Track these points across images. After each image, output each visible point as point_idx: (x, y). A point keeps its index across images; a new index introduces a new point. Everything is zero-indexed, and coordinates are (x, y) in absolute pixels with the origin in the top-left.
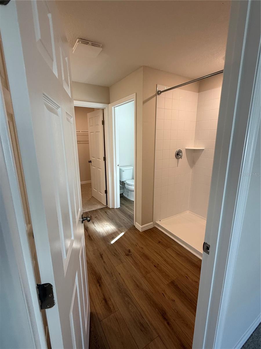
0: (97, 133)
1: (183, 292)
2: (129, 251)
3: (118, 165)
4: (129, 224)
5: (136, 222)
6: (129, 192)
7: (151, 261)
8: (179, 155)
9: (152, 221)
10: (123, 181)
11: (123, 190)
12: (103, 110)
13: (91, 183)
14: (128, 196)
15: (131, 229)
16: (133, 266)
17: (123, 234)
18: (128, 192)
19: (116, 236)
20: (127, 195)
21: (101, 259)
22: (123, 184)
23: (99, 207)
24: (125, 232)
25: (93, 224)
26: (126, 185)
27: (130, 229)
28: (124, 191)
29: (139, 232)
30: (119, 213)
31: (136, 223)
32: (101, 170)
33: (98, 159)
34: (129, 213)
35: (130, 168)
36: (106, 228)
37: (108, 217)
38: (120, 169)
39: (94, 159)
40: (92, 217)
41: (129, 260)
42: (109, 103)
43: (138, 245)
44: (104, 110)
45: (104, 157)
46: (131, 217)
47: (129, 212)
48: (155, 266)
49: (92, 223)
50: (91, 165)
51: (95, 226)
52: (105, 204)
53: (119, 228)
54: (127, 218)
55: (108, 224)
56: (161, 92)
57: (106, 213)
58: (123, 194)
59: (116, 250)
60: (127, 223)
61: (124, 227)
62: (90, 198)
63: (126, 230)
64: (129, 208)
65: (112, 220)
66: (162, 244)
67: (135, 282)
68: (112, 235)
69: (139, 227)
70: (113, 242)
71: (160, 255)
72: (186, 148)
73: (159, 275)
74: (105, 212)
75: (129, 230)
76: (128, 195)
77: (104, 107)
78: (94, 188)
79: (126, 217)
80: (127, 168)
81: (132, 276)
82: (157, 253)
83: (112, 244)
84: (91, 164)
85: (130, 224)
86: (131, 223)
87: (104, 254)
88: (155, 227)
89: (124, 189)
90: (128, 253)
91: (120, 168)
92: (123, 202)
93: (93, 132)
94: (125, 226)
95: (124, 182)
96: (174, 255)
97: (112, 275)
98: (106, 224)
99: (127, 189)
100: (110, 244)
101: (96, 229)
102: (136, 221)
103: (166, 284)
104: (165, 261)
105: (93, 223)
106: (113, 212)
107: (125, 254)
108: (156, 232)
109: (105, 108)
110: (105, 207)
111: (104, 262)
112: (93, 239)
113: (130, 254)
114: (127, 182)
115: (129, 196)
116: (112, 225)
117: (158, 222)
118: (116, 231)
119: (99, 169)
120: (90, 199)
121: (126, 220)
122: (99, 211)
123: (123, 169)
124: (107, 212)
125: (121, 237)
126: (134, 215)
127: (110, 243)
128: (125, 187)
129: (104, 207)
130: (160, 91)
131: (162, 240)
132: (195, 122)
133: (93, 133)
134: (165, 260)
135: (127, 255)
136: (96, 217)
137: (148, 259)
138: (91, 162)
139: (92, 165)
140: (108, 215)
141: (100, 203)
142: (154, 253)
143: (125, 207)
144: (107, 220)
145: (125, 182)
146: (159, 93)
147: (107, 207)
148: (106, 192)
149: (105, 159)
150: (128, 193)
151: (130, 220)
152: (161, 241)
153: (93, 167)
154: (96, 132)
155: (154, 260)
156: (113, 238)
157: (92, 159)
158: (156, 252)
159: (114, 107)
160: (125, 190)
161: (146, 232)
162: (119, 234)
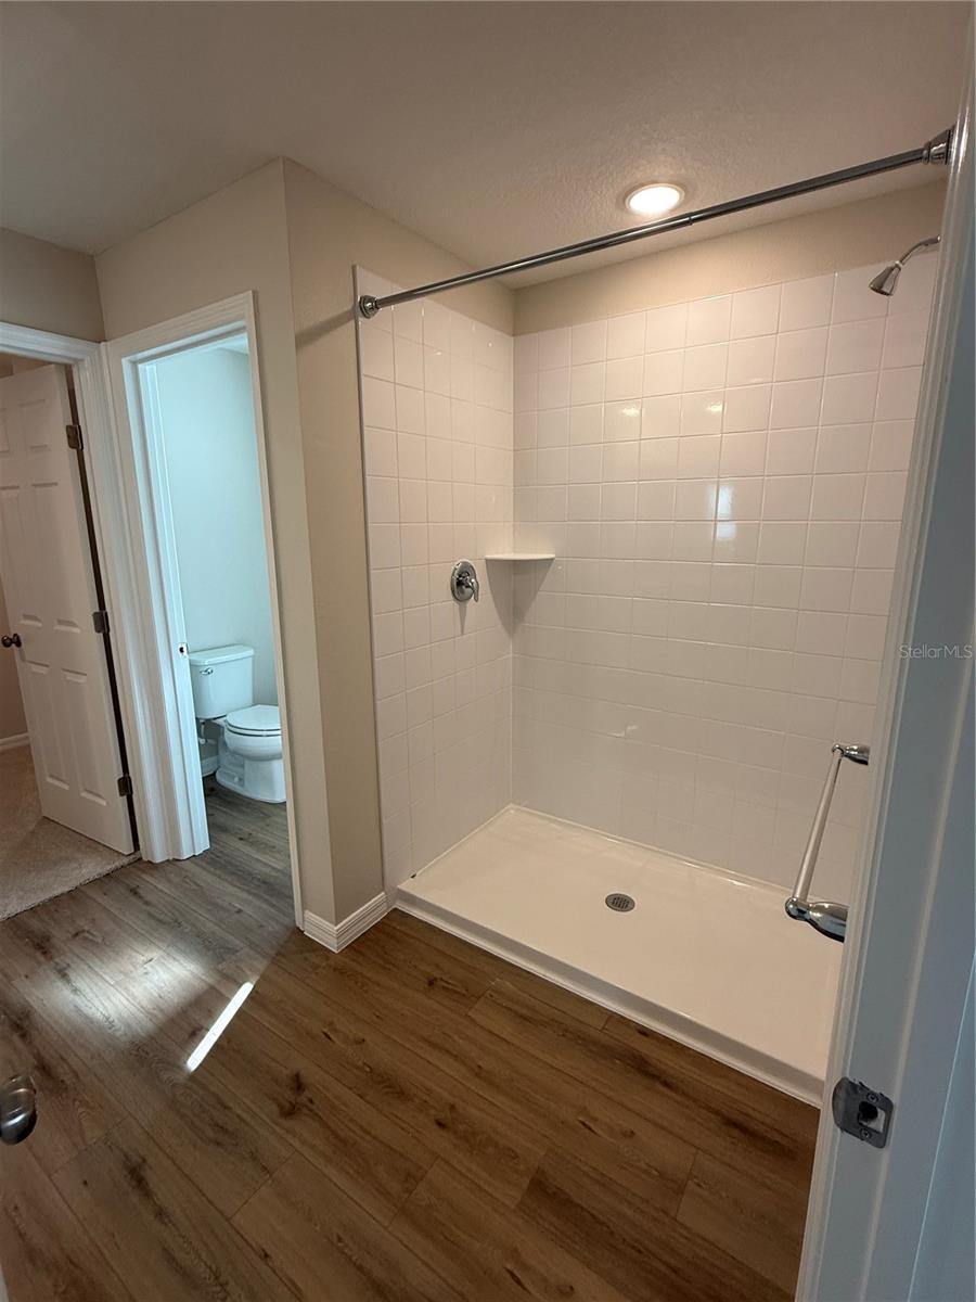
0: (38, 490)
1: (593, 1216)
2: (298, 1084)
3: (181, 650)
4: (271, 929)
5: (306, 911)
6: (247, 762)
7: (417, 1101)
8: (468, 587)
9: (383, 890)
10: (207, 720)
11: (214, 758)
12: (67, 370)
13: (29, 746)
14: (243, 786)
15: (284, 956)
16: (332, 1172)
17: (246, 990)
18: (243, 766)
19: (212, 1015)
20: (236, 779)
21: (135, 1198)
22: (210, 731)
23: (91, 868)
24: (255, 979)
25: (59, 983)
26: (228, 736)
27: (278, 954)
28: (218, 762)
29: (328, 958)
30: (207, 878)
31: (309, 915)
32: (82, 680)
33: (59, 627)
34: (259, 867)
35: (240, 655)
36: (148, 984)
37: (151, 915)
38: (193, 666)
39: (39, 628)
40: (54, 940)
41: (304, 1142)
42: (100, 338)
43: (336, 1031)
44: (75, 370)
45: (95, 614)
46: (275, 890)
47: (264, 863)
48: (440, 1124)
49: (54, 976)
50: (18, 659)
51: (75, 991)
52: (125, 846)
53: (220, 967)
54: (254, 895)
55: (155, 954)
56: (379, 304)
57: (136, 893)
58: (215, 773)
59: (220, 1101)
60: (262, 926)
61: (247, 950)
62: (31, 828)
63: (262, 965)
64: (254, 843)
65: (174, 928)
66: (444, 988)
67: (360, 1268)
68: (187, 1019)
69: (328, 932)
70: (194, 1061)
71: (448, 1052)
72: (489, 556)
73: (469, 1170)
74: (128, 893)
75: (274, 961)
76: (240, 779)
77: (74, 356)
78: (52, 776)
79: (248, 892)
80: (224, 658)
81: (340, 1239)
82: (434, 1045)
83: (194, 1076)
84: (21, 653)
85: (272, 927)
86: (278, 921)
87: (150, 1160)
88: (396, 909)
89: (217, 753)
90: (295, 1100)
91: (195, 657)
92: (221, 819)
93: (18, 487)
94: (253, 946)
95: (216, 721)
96: (505, 1027)
97: (223, 1286)
98: (142, 959)
99: (235, 753)
100: (181, 1078)
101: (86, 1010)
102: (304, 907)
103: (513, 1207)
104: (477, 1075)
105: (63, 974)
106: (176, 880)
107: (274, 1108)
108: (405, 934)
109: (77, 361)
110: (125, 861)
111: (160, 1214)
112: (68, 1079)
113: (303, 1099)
114: (236, 719)
115: (246, 783)
116: (178, 957)
117: (407, 886)
118: (206, 988)
119: (70, 677)
120: (33, 833)
121: (251, 907)
122: (95, 894)
123: (206, 660)
124: (141, 892)
125: (240, 1013)
126: (291, 877)
127: (181, 1067)
128: (225, 743)
129: (118, 864)
130: (371, 300)
131: (437, 965)
132: (512, 453)
133: (12, 493)
134: (478, 1072)
135: (290, 1112)
136: (77, 935)
137: (401, 1094)
138: (18, 644)
139: (27, 658)
140: (147, 903)
141: (93, 845)
142: (419, 1052)
143: (234, 843)
144: (146, 938)
145: (220, 721)
146: (368, 306)
147: (139, 863)
148: (126, 786)
149: (102, 622)
150: (240, 770)
151: (273, 906)
152: (437, 974)
153: (35, 668)
154: (35, 486)
155: (429, 1091)
156: (196, 1034)
157: (19, 625)
158: (426, 1040)
159: (131, 358)
160: (224, 757)
161: (361, 946)
162: (226, 1000)
